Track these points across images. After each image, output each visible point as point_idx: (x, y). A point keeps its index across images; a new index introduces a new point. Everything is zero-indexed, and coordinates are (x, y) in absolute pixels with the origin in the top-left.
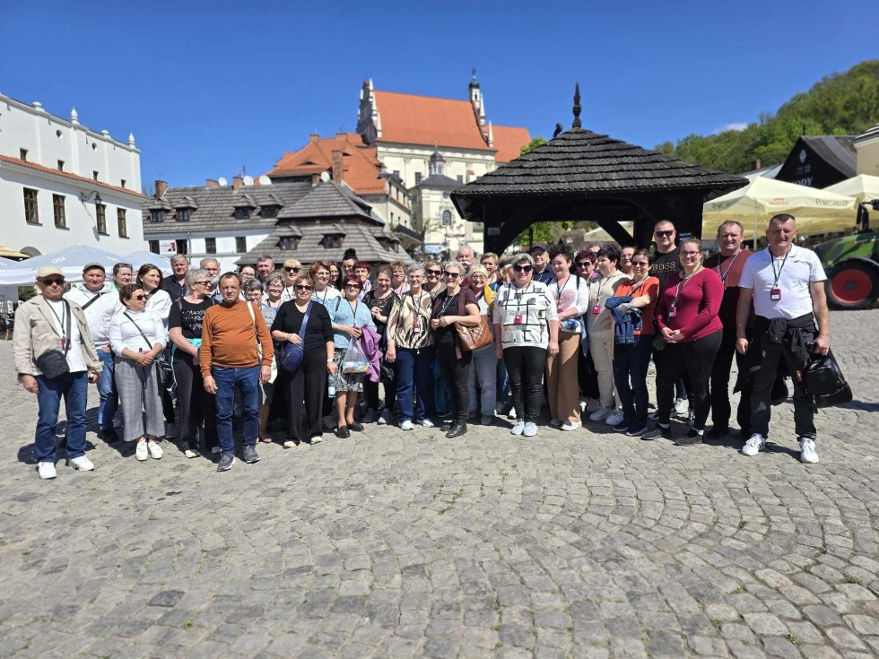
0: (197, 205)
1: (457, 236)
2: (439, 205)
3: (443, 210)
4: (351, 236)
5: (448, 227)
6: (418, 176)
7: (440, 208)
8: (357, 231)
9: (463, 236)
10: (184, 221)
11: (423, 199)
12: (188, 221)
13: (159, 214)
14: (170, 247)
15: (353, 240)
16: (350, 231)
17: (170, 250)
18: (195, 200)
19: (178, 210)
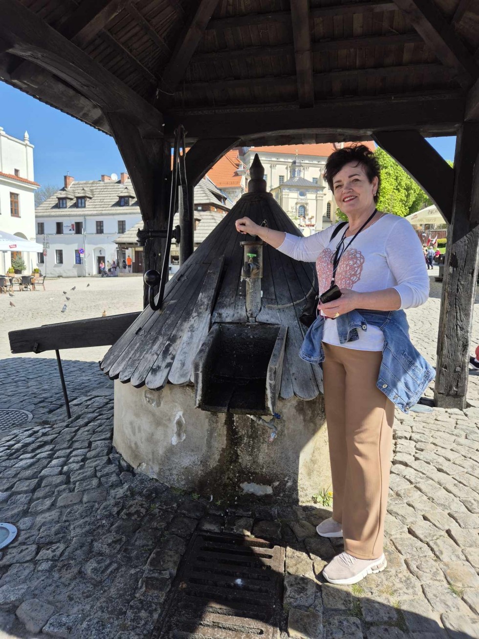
0: (93, 195)
1: (308, 226)
2: (295, 201)
3: (299, 205)
4: (205, 221)
5: (302, 219)
6: (282, 177)
7: (297, 204)
8: (210, 217)
9: (313, 226)
10: (81, 207)
11: (284, 196)
12: (85, 207)
13: (64, 201)
14: (70, 228)
15: (206, 224)
16: (204, 217)
17: (70, 230)
18: (92, 191)
19: (78, 198)
